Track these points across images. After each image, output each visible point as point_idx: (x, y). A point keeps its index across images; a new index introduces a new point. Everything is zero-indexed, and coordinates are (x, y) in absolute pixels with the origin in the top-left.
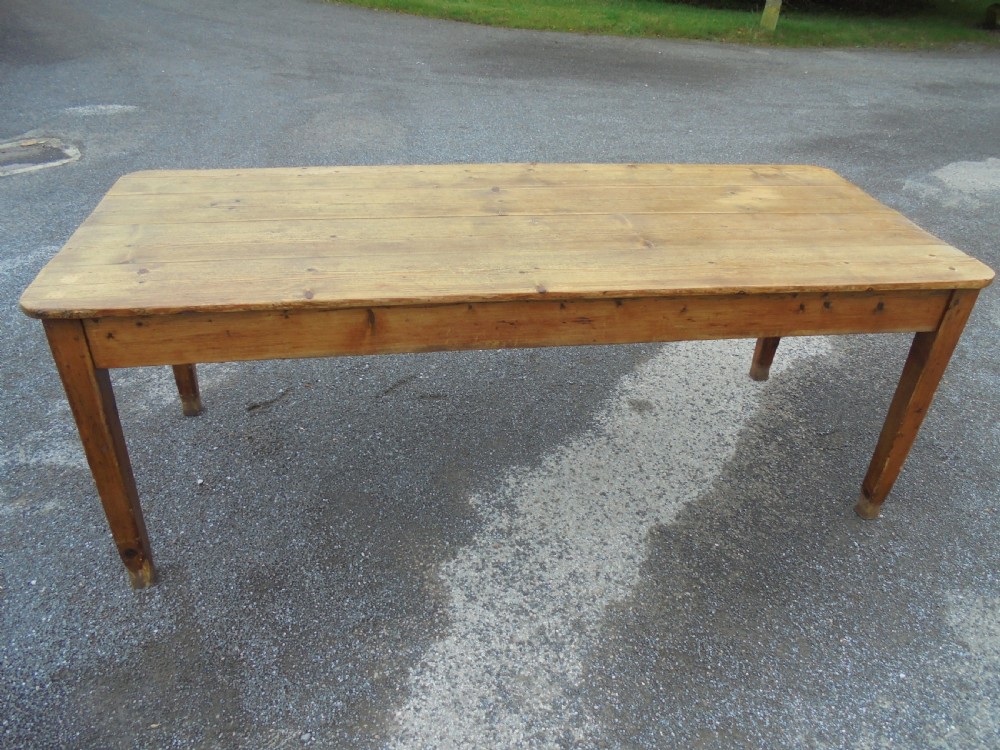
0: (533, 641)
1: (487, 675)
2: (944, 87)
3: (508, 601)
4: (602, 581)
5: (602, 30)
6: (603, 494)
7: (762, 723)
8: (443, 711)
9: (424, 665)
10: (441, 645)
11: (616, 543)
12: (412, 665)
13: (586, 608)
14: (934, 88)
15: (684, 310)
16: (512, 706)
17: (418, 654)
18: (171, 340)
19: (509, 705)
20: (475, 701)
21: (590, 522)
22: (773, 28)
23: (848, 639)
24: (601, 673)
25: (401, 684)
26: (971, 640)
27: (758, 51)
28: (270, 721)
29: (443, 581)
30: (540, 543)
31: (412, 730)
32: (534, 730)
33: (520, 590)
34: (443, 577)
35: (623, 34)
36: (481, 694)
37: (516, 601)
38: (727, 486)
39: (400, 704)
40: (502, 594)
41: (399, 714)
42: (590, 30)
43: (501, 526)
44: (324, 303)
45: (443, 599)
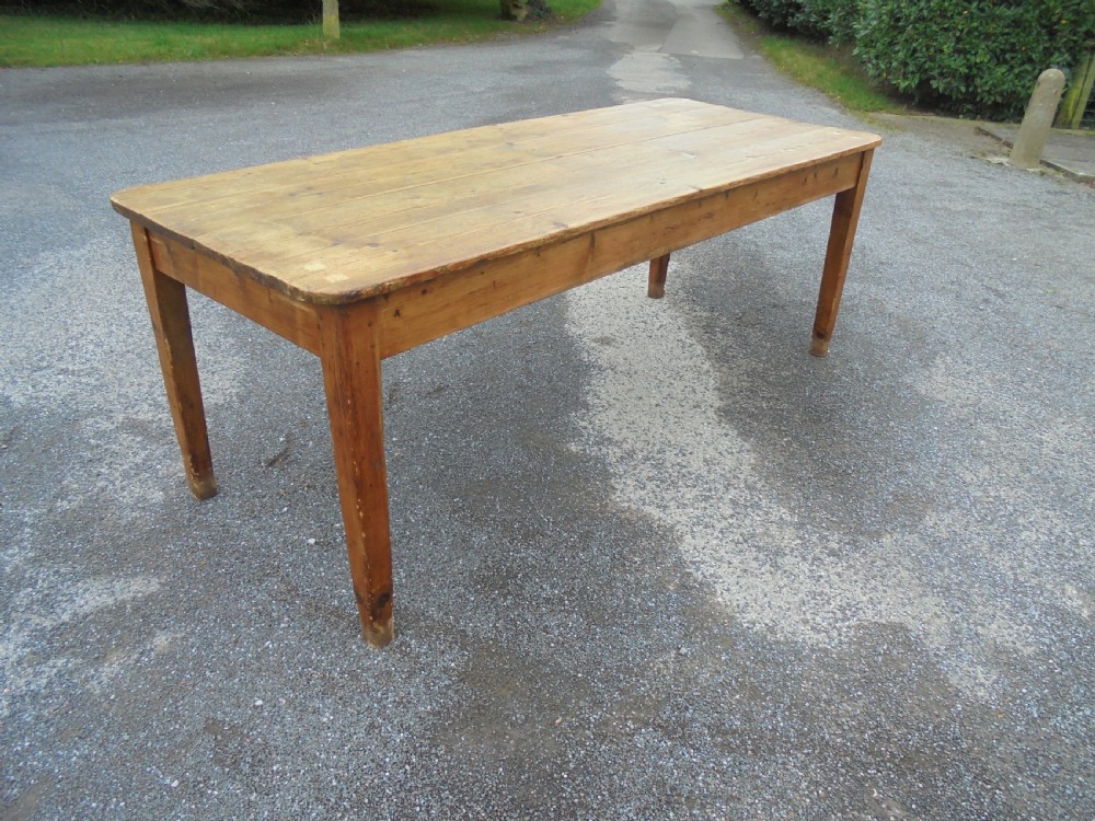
0: (738, 510)
1: (739, 545)
2: (526, 67)
3: (688, 496)
4: (729, 456)
5: (159, 58)
6: (657, 405)
7: (908, 485)
8: (742, 581)
9: (694, 563)
10: (684, 544)
11: (707, 431)
12: (684, 568)
13: (742, 476)
14: (520, 69)
15: (756, 195)
16: (779, 552)
17: (680, 558)
18: (447, 305)
19: (776, 553)
20: (755, 564)
21: (673, 427)
22: (338, 37)
23: (892, 423)
24: (800, 507)
25: (695, 581)
26: (940, 397)
27: (340, 60)
28: (642, 659)
29: (629, 507)
30: (659, 452)
31: (742, 603)
32: (810, 557)
33: (687, 486)
34: (626, 505)
35: (185, 59)
36: (751, 557)
37: (693, 494)
38: (724, 369)
39: (713, 594)
40: (680, 494)
41: (720, 599)
42: (145, 59)
43: (619, 455)
44: (577, 229)
45: (645, 518)
